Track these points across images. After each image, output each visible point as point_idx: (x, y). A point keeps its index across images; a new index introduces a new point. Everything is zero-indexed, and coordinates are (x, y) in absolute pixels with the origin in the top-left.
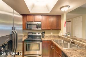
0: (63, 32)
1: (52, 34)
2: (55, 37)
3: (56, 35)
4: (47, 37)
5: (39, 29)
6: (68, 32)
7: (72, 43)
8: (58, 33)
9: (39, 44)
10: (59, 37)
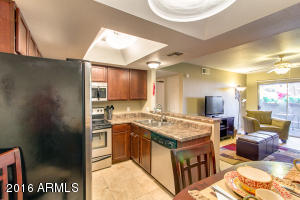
0: (151, 105)
1: (129, 111)
2: (134, 115)
3: (136, 112)
4: (118, 117)
5: (101, 99)
6: (158, 105)
7: (164, 121)
8: (141, 107)
9: (106, 133)
10: (144, 115)
